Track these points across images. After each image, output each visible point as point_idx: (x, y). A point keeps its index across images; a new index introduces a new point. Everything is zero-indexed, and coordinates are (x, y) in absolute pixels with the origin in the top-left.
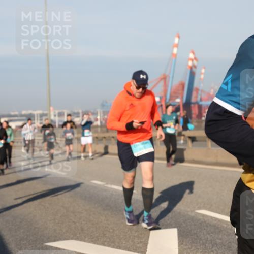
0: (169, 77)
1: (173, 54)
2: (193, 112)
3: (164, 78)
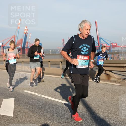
0: (16, 37)
1: (18, 27)
2: (26, 51)
3: (14, 37)
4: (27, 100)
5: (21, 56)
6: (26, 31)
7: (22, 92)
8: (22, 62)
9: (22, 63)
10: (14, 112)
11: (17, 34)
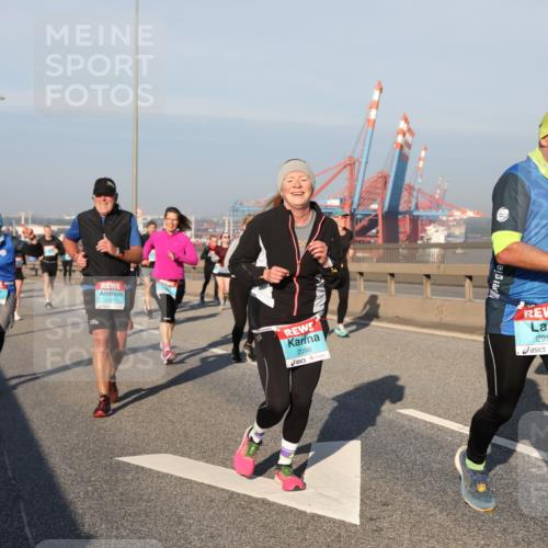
0: (360, 163)
1: (369, 120)
2: (401, 229)
3: (351, 165)
4: (419, 452)
5: (381, 251)
6: (404, 135)
7: (391, 416)
8: (389, 278)
9: (386, 282)
10: (361, 505)
11: (363, 150)
